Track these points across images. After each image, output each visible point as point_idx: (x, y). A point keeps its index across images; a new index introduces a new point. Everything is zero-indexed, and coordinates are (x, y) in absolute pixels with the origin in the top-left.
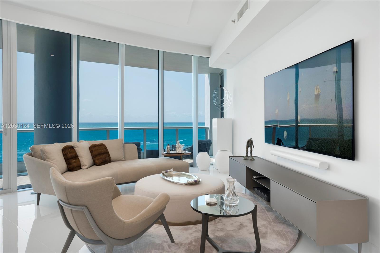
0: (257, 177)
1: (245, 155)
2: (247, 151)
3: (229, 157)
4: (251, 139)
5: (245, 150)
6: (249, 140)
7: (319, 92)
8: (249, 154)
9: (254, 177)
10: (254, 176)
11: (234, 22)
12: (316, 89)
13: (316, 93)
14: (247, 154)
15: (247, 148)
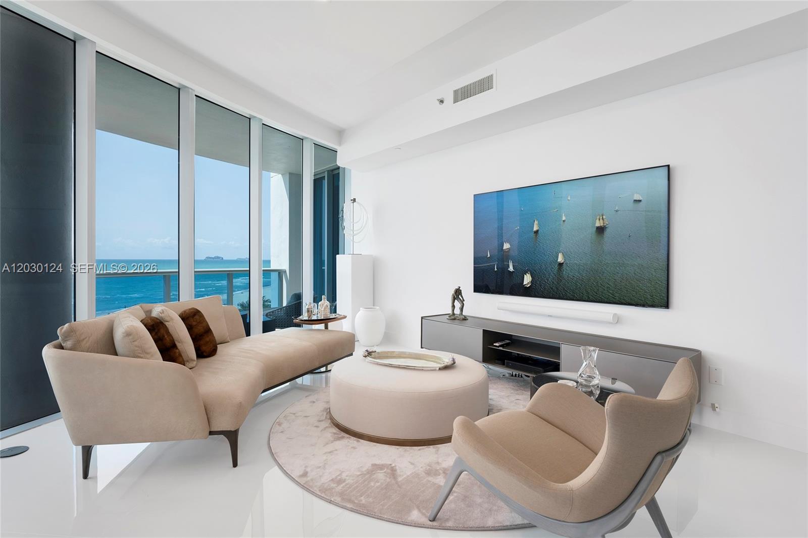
0: (502, 343)
1: (450, 312)
2: (453, 306)
3: (422, 318)
4: (460, 287)
5: (451, 305)
6: (457, 289)
7: (604, 224)
8: (457, 311)
9: (497, 344)
10: (495, 342)
11: (442, 101)
12: (599, 220)
13: (598, 225)
14: (453, 310)
15: (454, 302)
